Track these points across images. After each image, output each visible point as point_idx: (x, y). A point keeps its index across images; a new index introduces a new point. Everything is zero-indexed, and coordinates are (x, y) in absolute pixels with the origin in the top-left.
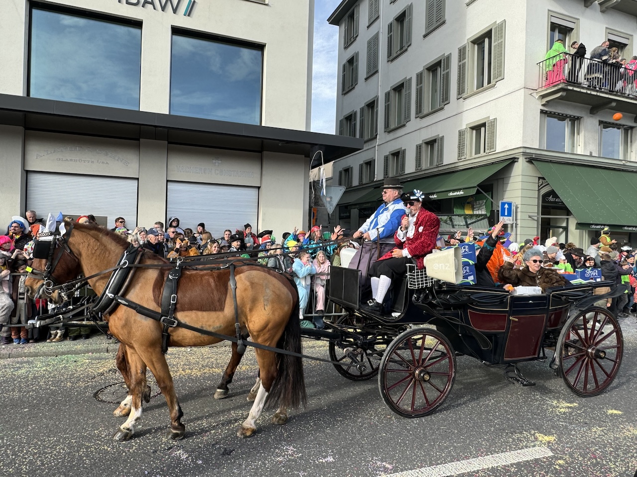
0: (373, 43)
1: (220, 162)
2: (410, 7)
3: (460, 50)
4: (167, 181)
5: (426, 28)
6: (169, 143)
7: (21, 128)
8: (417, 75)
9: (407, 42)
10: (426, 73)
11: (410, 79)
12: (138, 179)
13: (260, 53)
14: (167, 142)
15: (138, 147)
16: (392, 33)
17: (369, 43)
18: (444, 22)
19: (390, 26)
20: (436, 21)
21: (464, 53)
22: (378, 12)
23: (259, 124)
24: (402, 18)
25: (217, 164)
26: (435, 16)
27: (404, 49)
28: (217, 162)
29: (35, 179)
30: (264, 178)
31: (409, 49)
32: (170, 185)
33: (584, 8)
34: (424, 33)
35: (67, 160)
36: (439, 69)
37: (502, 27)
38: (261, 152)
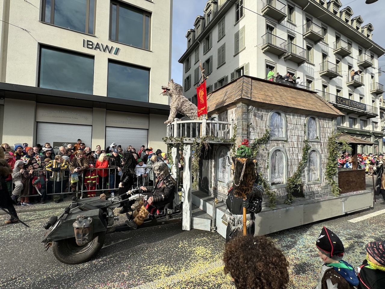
0: (197, 71)
1: (130, 118)
2: (212, 57)
3: (231, 74)
4: (106, 127)
5: (218, 65)
6: (107, 110)
7: (34, 102)
8: (215, 84)
9: (211, 71)
10: (218, 84)
11: (212, 85)
12: (92, 126)
13: (148, 72)
14: (106, 109)
15: (92, 112)
16: (204, 67)
17: (195, 71)
18: (225, 63)
19: (204, 64)
20: (222, 63)
21: (233, 76)
22: (199, 58)
23: (148, 102)
24: (208, 61)
25: (129, 119)
26: (221, 60)
27: (209, 73)
28: (129, 118)
29: (41, 126)
30: (150, 125)
31: (211, 73)
32: (107, 129)
33: (278, 59)
34: (217, 67)
35: (57, 117)
36: (223, 82)
37: (248, 65)
38: (149, 114)
